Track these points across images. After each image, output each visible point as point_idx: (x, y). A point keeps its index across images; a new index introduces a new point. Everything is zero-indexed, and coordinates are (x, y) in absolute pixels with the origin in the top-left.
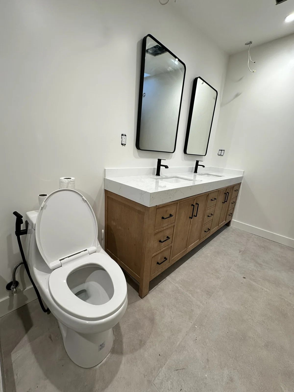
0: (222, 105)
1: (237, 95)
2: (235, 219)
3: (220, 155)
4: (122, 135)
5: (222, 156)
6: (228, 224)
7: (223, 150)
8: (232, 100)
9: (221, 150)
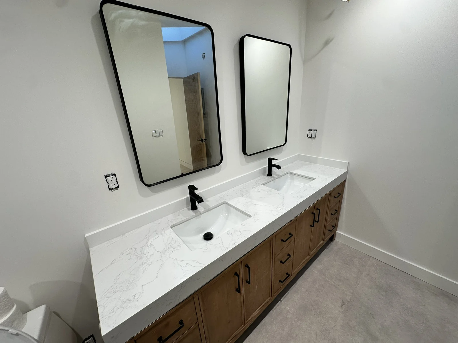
0: (305, 61)
1: (327, 43)
2: (341, 231)
3: (311, 137)
4: (106, 177)
5: (314, 140)
6: (332, 239)
7: (314, 130)
8: (320, 51)
9: (312, 130)
